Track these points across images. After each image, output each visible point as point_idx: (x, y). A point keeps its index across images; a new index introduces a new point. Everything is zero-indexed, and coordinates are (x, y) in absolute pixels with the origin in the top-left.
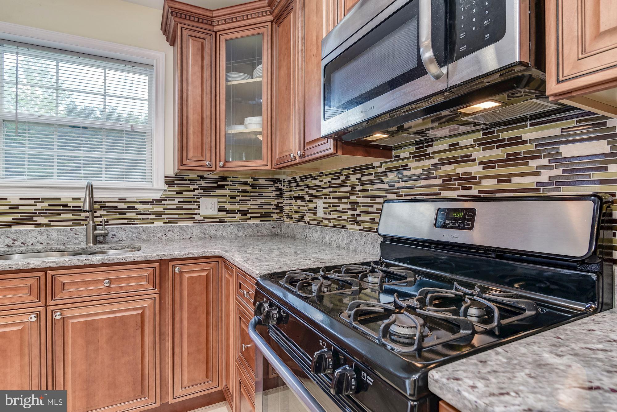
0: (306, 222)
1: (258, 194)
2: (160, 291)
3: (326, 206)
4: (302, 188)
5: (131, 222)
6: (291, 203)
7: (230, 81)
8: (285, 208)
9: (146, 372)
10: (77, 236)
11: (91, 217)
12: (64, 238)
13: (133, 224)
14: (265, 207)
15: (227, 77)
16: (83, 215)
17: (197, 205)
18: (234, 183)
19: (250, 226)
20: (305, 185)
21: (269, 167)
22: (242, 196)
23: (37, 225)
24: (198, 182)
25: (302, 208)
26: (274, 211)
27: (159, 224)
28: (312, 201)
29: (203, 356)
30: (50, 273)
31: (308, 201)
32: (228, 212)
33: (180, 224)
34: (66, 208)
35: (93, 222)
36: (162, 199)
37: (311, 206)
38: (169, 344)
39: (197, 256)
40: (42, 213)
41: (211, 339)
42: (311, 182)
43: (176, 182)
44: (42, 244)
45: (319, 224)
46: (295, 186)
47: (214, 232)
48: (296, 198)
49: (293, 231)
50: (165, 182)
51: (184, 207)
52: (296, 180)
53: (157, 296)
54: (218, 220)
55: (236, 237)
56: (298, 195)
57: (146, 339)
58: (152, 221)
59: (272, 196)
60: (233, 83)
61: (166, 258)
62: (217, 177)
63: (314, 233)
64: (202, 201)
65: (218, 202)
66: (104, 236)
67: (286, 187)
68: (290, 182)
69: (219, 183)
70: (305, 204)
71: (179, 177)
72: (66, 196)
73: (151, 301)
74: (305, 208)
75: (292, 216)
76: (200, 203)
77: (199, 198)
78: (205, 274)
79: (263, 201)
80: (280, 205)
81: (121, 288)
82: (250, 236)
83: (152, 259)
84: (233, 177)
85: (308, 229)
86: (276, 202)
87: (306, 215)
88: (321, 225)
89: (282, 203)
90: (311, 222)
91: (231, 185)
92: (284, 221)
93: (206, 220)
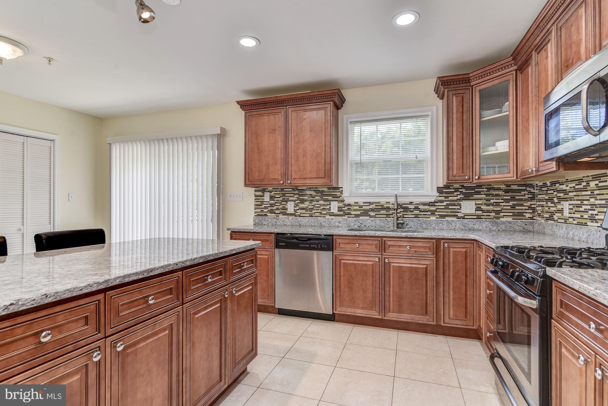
0: (554, 220)
1: (511, 198)
2: (436, 256)
3: (571, 207)
4: (552, 192)
5: (417, 216)
6: (543, 205)
7: (483, 118)
8: (538, 208)
9: (428, 302)
10: (388, 223)
11: (396, 213)
12: (382, 224)
13: (417, 218)
14: (517, 208)
15: (480, 114)
16: (391, 212)
17: (459, 206)
18: (489, 189)
19: (503, 223)
20: (554, 190)
21: (515, 178)
22: (495, 199)
23: (370, 216)
24: (460, 190)
25: (551, 209)
26: (527, 211)
27: (433, 218)
28: (560, 203)
29: (463, 302)
30: (384, 239)
31: (557, 203)
32: (483, 211)
33: (447, 218)
34: (383, 208)
35: (397, 215)
36: (435, 202)
37: (559, 207)
38: (441, 290)
39: (459, 238)
40: (372, 210)
41: (468, 293)
42: (559, 187)
43: (444, 191)
44: (373, 226)
45: (565, 222)
46: (546, 190)
47: (472, 226)
48: (547, 201)
49: (544, 228)
50: (437, 191)
51: (450, 207)
52: (547, 185)
53: (434, 259)
54: (475, 217)
55: (491, 231)
56: (549, 197)
57: (428, 283)
58: (429, 216)
59: (525, 199)
60: (486, 119)
61: (440, 237)
62: (475, 185)
63: (560, 229)
64: (463, 203)
65: (476, 204)
66: (402, 224)
67: (538, 191)
68: (541, 187)
69: (476, 190)
70: (555, 205)
71: (447, 187)
72: (383, 201)
73: (431, 262)
74: (555, 209)
75: (543, 215)
76: (461, 205)
77: (461, 201)
78: (464, 250)
79: (515, 203)
80: (533, 206)
81: (415, 251)
82: (503, 231)
83: (432, 237)
84: (487, 185)
85: (555, 227)
86: (529, 204)
87: (555, 215)
88: (567, 223)
89: (535, 204)
90: (559, 221)
91: (486, 191)
92: (537, 220)
93: (466, 217)
